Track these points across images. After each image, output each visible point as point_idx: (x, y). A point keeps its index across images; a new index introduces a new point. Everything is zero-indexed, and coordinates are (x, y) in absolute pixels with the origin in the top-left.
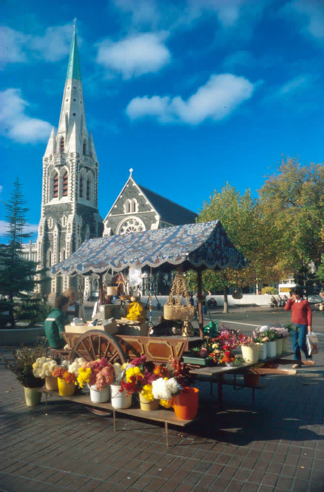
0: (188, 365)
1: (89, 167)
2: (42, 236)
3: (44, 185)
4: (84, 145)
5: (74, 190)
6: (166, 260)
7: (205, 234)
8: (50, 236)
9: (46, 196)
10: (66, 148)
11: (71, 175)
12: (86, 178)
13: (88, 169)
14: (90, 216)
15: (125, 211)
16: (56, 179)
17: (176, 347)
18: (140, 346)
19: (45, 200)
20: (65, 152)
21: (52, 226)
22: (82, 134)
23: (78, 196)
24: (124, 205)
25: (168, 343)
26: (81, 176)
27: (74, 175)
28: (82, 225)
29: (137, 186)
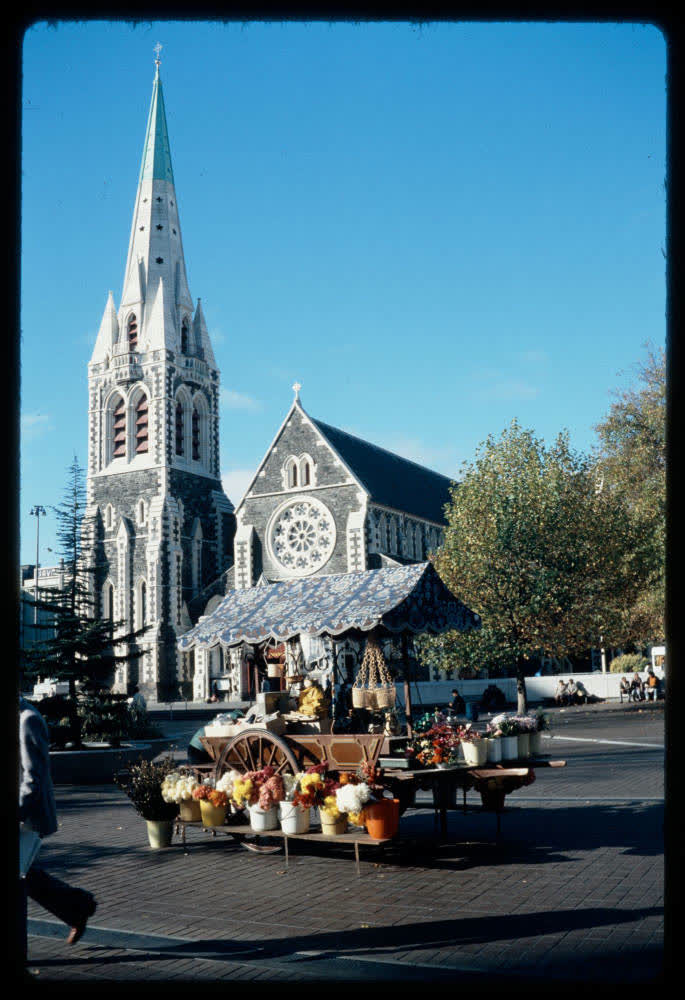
1: (199, 383)
2: (91, 551)
3: (93, 430)
4: (185, 330)
5: (162, 437)
6: (351, 625)
7: (408, 585)
8: (107, 548)
9: (97, 454)
10: (138, 339)
11: (155, 403)
12: (190, 407)
13: (194, 386)
14: (204, 498)
15: (285, 484)
16: (120, 412)
18: (319, 749)
19: (95, 463)
20: (138, 349)
21: (114, 524)
22: (177, 305)
23: (173, 451)
24: (283, 471)
26: (179, 405)
27: (163, 401)
28: (183, 521)
29: (310, 424)
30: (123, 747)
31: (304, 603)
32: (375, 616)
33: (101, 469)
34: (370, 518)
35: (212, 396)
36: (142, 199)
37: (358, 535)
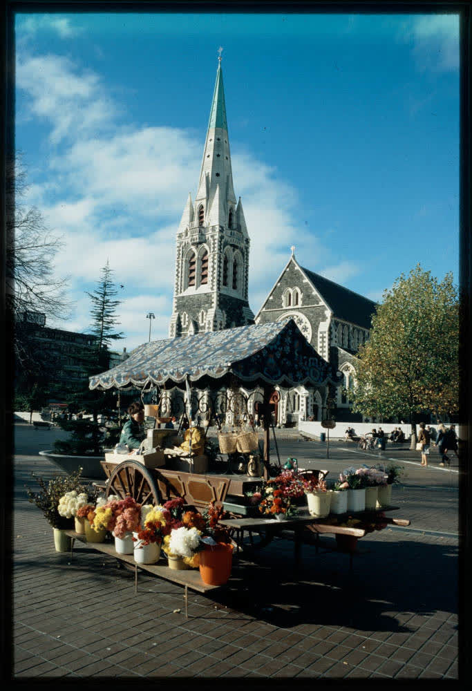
1: (236, 244)
3: (178, 270)
4: (231, 215)
5: (215, 275)
6: (206, 372)
7: (268, 338)
9: (179, 284)
10: (206, 220)
11: (212, 256)
12: (231, 259)
13: (235, 247)
14: (238, 311)
15: (283, 304)
16: (193, 261)
17: (217, 489)
18: (181, 485)
19: (178, 289)
20: (205, 225)
21: (187, 323)
22: (227, 201)
23: (221, 283)
24: (283, 296)
25: (209, 482)
26: (226, 257)
27: (216, 255)
28: (225, 323)
29: (300, 269)
33: (181, 292)
34: (332, 325)
35: (245, 253)
36: (209, 139)
37: (325, 335)
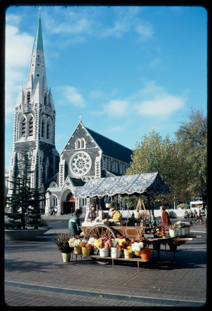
0: (146, 238)
2: (13, 166)
3: (15, 128)
4: (45, 97)
5: (37, 131)
6: (136, 191)
8: (19, 165)
9: (16, 135)
10: (32, 100)
11: (35, 120)
12: (46, 121)
13: (48, 115)
14: (49, 151)
15: (75, 147)
16: (24, 123)
17: (140, 230)
18: (123, 231)
19: (15, 138)
20: (31, 103)
21: (21, 158)
22: (43, 90)
23: (41, 135)
24: (75, 143)
25: (136, 229)
26: (43, 121)
27: (38, 120)
28: (43, 158)
29: (85, 129)
30: (39, 229)
31: (116, 184)
32: (144, 189)
33: (17, 140)
34: (102, 159)
35: (53, 119)
36: (33, 56)
37: (99, 164)
